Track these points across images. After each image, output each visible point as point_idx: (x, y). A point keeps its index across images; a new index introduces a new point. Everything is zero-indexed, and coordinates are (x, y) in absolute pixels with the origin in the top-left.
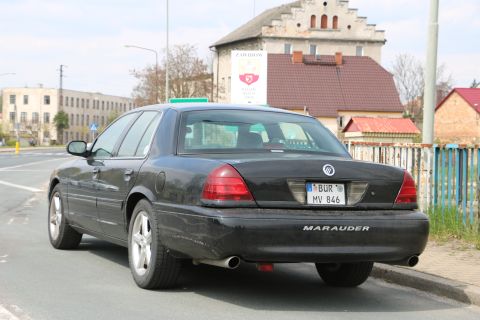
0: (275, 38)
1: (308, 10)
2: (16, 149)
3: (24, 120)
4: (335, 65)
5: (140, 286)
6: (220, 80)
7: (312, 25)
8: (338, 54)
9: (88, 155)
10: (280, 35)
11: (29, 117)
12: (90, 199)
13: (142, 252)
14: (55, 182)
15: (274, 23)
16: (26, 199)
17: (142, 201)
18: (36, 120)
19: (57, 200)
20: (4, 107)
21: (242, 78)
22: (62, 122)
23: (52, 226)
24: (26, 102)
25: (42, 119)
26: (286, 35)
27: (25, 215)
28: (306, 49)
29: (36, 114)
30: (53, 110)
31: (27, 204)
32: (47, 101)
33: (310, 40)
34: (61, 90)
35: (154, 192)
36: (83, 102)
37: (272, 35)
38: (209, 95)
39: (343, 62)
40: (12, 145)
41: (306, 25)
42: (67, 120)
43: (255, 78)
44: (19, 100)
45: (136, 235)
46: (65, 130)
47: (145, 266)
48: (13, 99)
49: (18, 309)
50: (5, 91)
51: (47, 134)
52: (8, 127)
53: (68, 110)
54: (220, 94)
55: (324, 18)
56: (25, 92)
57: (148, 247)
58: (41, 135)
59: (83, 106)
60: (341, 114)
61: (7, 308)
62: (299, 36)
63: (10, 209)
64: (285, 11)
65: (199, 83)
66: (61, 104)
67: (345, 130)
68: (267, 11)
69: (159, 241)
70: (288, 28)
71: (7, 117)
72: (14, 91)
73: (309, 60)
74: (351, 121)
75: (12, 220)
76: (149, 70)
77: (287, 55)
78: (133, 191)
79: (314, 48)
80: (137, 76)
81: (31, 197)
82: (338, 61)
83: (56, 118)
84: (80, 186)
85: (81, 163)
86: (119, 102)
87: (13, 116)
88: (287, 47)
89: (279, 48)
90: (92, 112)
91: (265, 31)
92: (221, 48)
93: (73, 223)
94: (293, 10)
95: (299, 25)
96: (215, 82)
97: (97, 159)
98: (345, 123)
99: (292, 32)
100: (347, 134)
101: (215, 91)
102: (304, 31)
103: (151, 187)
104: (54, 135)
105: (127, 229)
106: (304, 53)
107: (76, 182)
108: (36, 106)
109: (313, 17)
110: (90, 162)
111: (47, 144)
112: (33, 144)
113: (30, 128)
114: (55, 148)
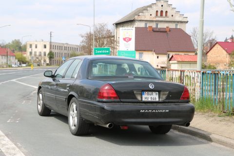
0: (140, 20)
1: (155, 8)
2: (32, 68)
3: (35, 55)
4: (166, 32)
5: (73, 134)
6: (117, 39)
7: (157, 15)
8: (167, 27)
9: (53, 77)
10: (143, 19)
11: (38, 54)
12: (53, 95)
13: (73, 120)
14: (40, 88)
15: (140, 14)
16: (32, 92)
17: (74, 98)
18: (40, 55)
19: (41, 95)
20: (27, 50)
21: (124, 39)
22: (51, 55)
23: (39, 106)
24: (36, 47)
25: (43, 55)
26: (145, 19)
27: (30, 99)
28: (154, 25)
29: (40, 52)
30: (47, 51)
31: (32, 94)
32: (45, 47)
33: (156, 21)
34: (51, 42)
35: (78, 95)
36: (60, 47)
37: (139, 19)
38: (113, 45)
39: (170, 31)
40: (30, 66)
41: (154, 15)
42: (53, 55)
43: (130, 39)
44: (34, 47)
45: (71, 112)
46: (52, 59)
47: (75, 126)
48: (31, 46)
49: (20, 145)
50: (27, 43)
51: (45, 61)
52: (28, 57)
53: (53, 51)
54: (117, 44)
55: (162, 12)
56: (36, 43)
57: (76, 118)
58: (42, 61)
59: (60, 49)
60: (169, 53)
61: (15, 144)
62: (151, 19)
63: (24, 96)
64: (145, 9)
65: (109, 40)
66: (51, 48)
67: (170, 60)
68: (137, 9)
69: (80, 115)
70: (146, 16)
71: (29, 54)
72: (31, 43)
73: (155, 30)
74: (172, 56)
75: (24, 102)
76: (87, 34)
77: (146, 28)
78: (70, 94)
79: (157, 25)
80: (82, 37)
81: (34, 91)
82: (168, 30)
83: (49, 54)
84: (51, 89)
85: (50, 80)
86: (75, 47)
87: (31, 53)
88: (146, 24)
89: (142, 25)
90: (64, 52)
91: (136, 17)
92: (118, 25)
93: (47, 105)
94: (148, 8)
95: (151, 15)
96: (115, 39)
97: (56, 78)
98: (170, 57)
99: (148, 18)
100: (171, 62)
101: (115, 43)
102: (153, 17)
103: (77, 93)
104: (48, 61)
105: (68, 110)
106: (153, 27)
107: (50, 87)
108: (40, 49)
109: (157, 11)
110: (54, 80)
111: (45, 65)
112: (39, 65)
113: (38, 58)
114: (48, 67)
